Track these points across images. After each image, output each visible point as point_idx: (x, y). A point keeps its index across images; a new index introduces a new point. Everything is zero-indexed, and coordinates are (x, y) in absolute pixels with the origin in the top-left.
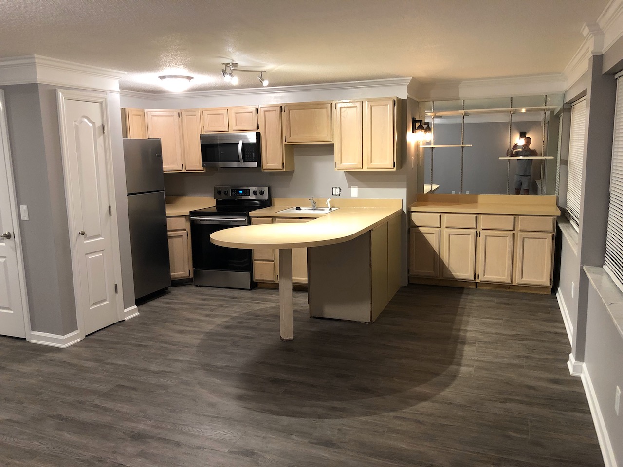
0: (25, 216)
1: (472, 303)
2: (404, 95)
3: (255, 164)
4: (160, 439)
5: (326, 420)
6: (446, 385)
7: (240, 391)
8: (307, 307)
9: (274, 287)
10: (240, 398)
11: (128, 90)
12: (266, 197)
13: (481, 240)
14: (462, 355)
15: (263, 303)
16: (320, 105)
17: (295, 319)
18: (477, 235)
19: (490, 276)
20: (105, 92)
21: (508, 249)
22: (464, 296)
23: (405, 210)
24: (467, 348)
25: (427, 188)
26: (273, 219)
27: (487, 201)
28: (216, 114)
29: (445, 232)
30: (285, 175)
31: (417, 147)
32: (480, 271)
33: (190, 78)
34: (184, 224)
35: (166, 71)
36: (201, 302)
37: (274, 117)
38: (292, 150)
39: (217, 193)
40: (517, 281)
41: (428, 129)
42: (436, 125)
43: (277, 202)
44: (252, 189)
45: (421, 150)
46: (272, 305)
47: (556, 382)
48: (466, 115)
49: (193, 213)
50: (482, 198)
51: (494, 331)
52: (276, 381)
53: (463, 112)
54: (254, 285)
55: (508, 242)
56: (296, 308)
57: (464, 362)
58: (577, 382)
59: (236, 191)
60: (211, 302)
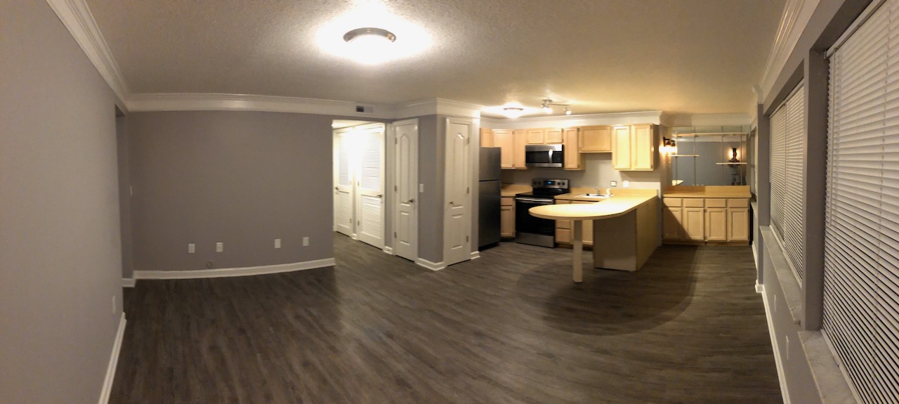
0: (422, 191)
1: (702, 255)
2: (657, 122)
3: (560, 165)
4: (492, 338)
5: (603, 336)
6: (684, 310)
7: (546, 315)
8: (592, 261)
9: (570, 247)
10: (545, 318)
11: (485, 117)
12: (566, 187)
13: (707, 214)
14: (694, 289)
15: (561, 257)
16: (602, 128)
17: (584, 269)
18: (705, 211)
19: (713, 238)
20: (471, 118)
21: (724, 220)
22: (698, 251)
23: (660, 196)
24: (698, 285)
25: (674, 183)
26: (571, 201)
27: (711, 190)
28: (536, 132)
29: (685, 210)
30: (579, 173)
31: (667, 157)
32: (707, 234)
33: (521, 109)
34: (512, 202)
35: (507, 105)
36: (520, 253)
37: (573, 135)
38: (585, 157)
39: (534, 183)
40: (730, 239)
41: (674, 145)
42: (679, 143)
43: (574, 190)
44: (557, 181)
45: (670, 158)
46: (568, 259)
47: (748, 298)
48: (696, 136)
49: (518, 195)
50: (708, 188)
51: (714, 272)
52: (569, 310)
53: (694, 134)
54: (557, 245)
55: (723, 214)
56: (584, 262)
57: (696, 293)
58: (760, 296)
59: (546, 182)
60: (525, 254)
